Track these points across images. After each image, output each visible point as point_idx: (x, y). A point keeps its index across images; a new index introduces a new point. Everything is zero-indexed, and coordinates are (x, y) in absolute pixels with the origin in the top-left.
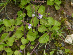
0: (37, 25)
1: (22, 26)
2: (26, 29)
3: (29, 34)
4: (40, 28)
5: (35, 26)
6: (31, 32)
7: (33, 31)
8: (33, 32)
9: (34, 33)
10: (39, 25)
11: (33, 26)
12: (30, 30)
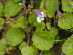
0: (56, 13)
1: (21, 18)
2: (29, 25)
3: (38, 35)
4: (63, 20)
5: (50, 16)
6: (41, 31)
7: (46, 28)
8: (48, 30)
9: (49, 33)
10: (59, 13)
11: (47, 16)
12: (40, 25)
